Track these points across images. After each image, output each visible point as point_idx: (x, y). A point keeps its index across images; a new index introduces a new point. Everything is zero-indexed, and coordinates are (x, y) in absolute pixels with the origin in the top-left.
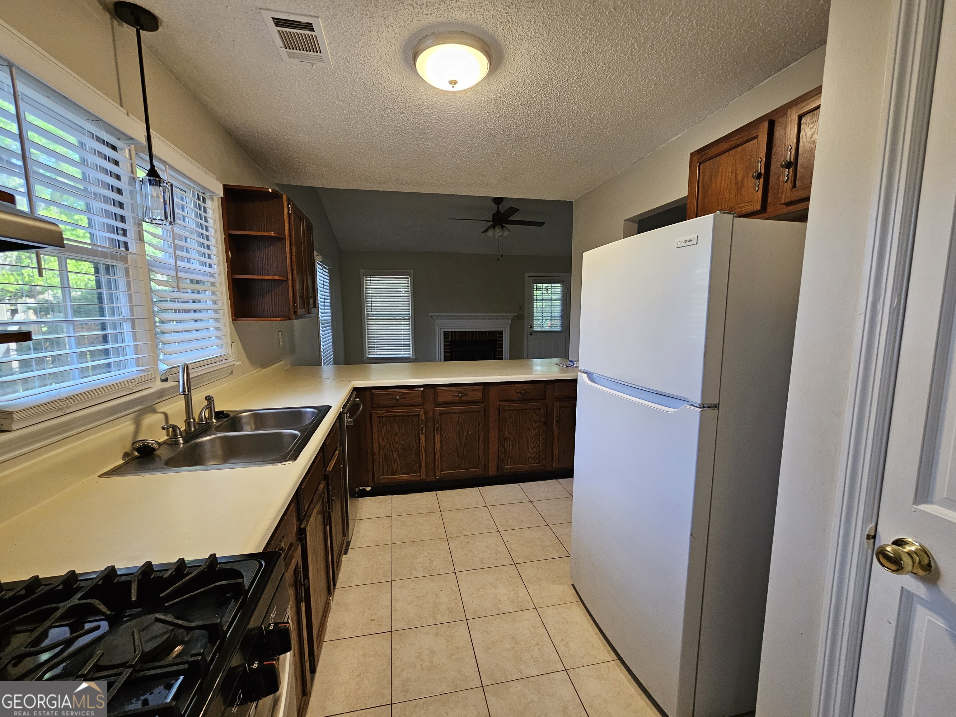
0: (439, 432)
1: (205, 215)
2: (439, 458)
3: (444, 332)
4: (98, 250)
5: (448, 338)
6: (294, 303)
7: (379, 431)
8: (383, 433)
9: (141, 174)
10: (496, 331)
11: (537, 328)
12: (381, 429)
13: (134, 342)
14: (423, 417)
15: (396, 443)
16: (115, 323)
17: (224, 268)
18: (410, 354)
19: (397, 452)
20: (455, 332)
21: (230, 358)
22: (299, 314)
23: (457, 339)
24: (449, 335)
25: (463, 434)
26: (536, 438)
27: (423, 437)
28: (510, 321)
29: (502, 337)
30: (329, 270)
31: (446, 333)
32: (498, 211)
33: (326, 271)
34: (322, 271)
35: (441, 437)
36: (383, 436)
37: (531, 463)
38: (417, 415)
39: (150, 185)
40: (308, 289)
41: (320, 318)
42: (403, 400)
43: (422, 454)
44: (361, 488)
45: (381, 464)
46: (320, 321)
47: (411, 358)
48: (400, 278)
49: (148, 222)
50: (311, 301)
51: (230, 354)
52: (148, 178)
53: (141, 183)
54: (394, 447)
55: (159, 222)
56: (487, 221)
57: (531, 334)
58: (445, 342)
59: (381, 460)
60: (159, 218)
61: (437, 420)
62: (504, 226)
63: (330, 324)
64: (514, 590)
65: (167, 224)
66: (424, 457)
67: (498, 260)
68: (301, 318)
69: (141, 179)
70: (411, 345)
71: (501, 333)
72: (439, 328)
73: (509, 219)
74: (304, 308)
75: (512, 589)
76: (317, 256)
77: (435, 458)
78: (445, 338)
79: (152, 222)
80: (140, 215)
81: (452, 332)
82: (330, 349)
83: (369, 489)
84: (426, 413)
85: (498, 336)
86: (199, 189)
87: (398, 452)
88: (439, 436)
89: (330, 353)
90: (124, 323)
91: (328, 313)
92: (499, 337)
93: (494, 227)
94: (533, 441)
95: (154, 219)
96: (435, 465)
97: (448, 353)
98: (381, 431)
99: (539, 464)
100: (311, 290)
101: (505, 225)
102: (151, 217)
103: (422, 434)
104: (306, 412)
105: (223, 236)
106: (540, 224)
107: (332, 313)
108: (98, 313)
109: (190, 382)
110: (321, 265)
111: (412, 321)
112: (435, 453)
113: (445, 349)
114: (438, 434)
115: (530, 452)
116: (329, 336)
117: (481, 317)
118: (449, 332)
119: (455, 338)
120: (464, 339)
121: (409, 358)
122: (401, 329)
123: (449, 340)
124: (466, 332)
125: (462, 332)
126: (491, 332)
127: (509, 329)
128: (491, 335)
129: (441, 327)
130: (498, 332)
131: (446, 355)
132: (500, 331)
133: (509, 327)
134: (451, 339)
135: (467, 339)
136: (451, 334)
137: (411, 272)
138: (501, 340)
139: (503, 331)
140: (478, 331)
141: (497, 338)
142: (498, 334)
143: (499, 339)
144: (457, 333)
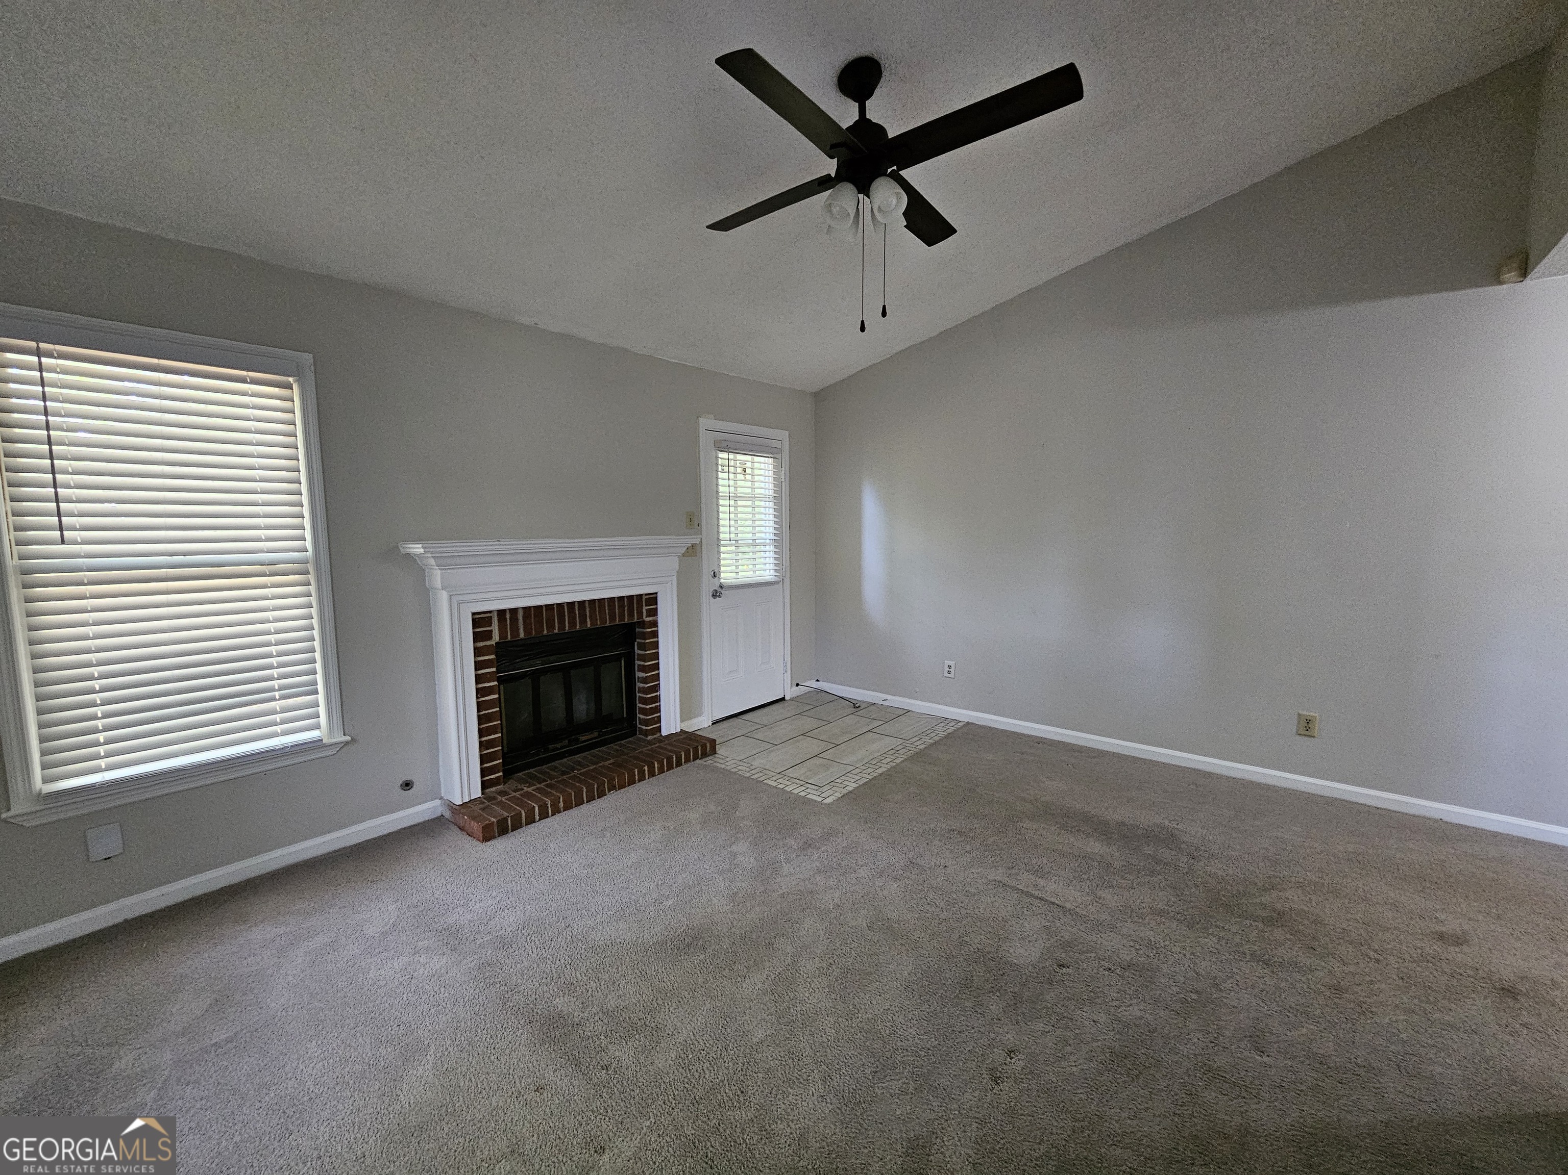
5: (488, 635)
10: (639, 596)
11: (727, 576)
18: (318, 727)
23: (522, 635)
24: (490, 624)
28: (678, 559)
29: (654, 612)
31: (480, 621)
47: (323, 739)
48: (243, 380)
57: (715, 595)
58: (477, 652)
70: (320, 687)
71: (653, 599)
72: (455, 602)
78: (477, 637)
81: (501, 613)
85: (645, 608)
92: (649, 613)
97: (490, 691)
111: (319, 589)
113: (478, 679)
117: (593, 552)
118: (490, 612)
119: (515, 630)
120: (545, 632)
121: (316, 745)
122: (269, 633)
123: (493, 642)
124: (549, 607)
125: (538, 608)
126: (626, 600)
127: (675, 583)
128: (626, 608)
129: (461, 598)
130: (644, 598)
131: (484, 699)
132: (646, 594)
133: (675, 579)
134: (500, 638)
135: (556, 631)
136: (499, 621)
137: (308, 358)
138: (654, 620)
139: (656, 593)
140: (590, 601)
141: (643, 618)
142: (644, 602)
143: (649, 619)
144: (521, 615)
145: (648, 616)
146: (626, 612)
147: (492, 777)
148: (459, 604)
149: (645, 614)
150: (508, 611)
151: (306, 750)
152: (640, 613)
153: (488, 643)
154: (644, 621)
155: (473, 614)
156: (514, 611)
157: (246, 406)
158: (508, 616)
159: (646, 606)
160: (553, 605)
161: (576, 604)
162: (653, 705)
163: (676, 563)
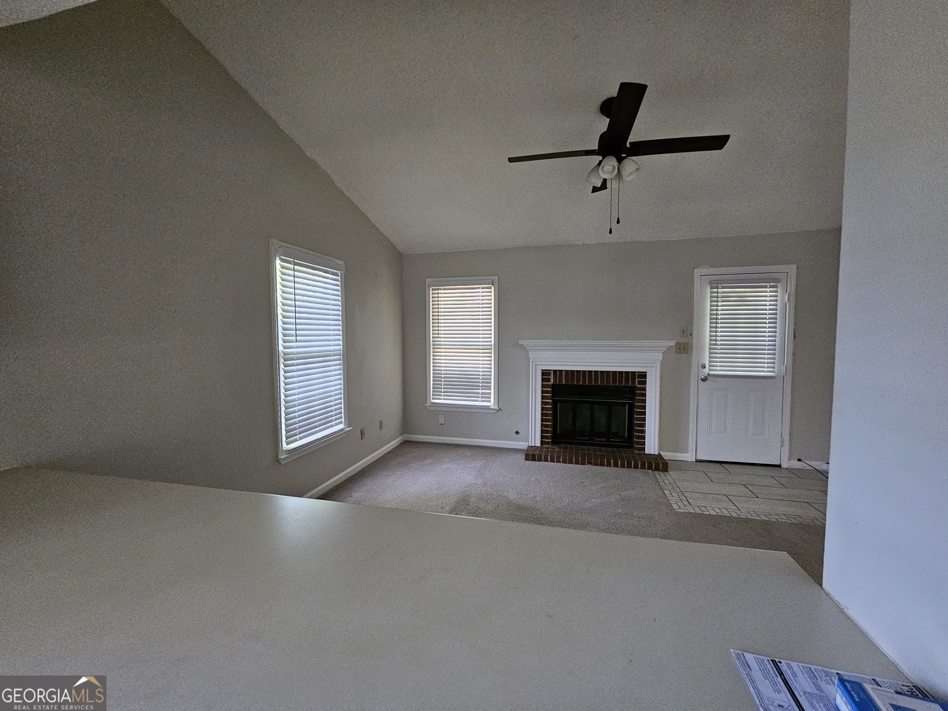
5: (549, 380)
10: (633, 373)
18: (490, 402)
23: (564, 382)
24: (550, 375)
28: (661, 354)
29: (645, 383)
31: (545, 373)
47: (492, 407)
57: (704, 379)
58: (543, 386)
67: (611, 232)
70: (492, 389)
71: (643, 375)
72: (534, 363)
78: (543, 380)
81: (555, 371)
85: (637, 380)
92: (640, 383)
97: (547, 403)
111: (494, 352)
113: (543, 398)
117: (606, 347)
118: (550, 370)
119: (561, 380)
120: (575, 383)
121: (488, 408)
122: (479, 364)
123: (550, 383)
124: (578, 372)
125: (573, 372)
126: (624, 373)
127: (659, 369)
128: (624, 378)
129: (536, 363)
130: (637, 374)
131: (545, 406)
132: (638, 372)
133: (659, 366)
134: (554, 382)
135: (581, 383)
136: (554, 375)
137: (496, 278)
138: (643, 387)
139: (646, 372)
140: (601, 371)
141: (635, 384)
142: (637, 377)
143: (639, 386)
144: (564, 373)
145: (638, 384)
146: (624, 380)
147: (547, 440)
148: (536, 365)
150: (558, 371)
151: (486, 409)
152: (634, 382)
153: (548, 383)
154: (636, 386)
155: (543, 370)
156: (561, 371)
157: (479, 296)
158: (558, 373)
159: (638, 378)
160: (580, 371)
161: (593, 373)
162: (640, 434)
163: (660, 356)
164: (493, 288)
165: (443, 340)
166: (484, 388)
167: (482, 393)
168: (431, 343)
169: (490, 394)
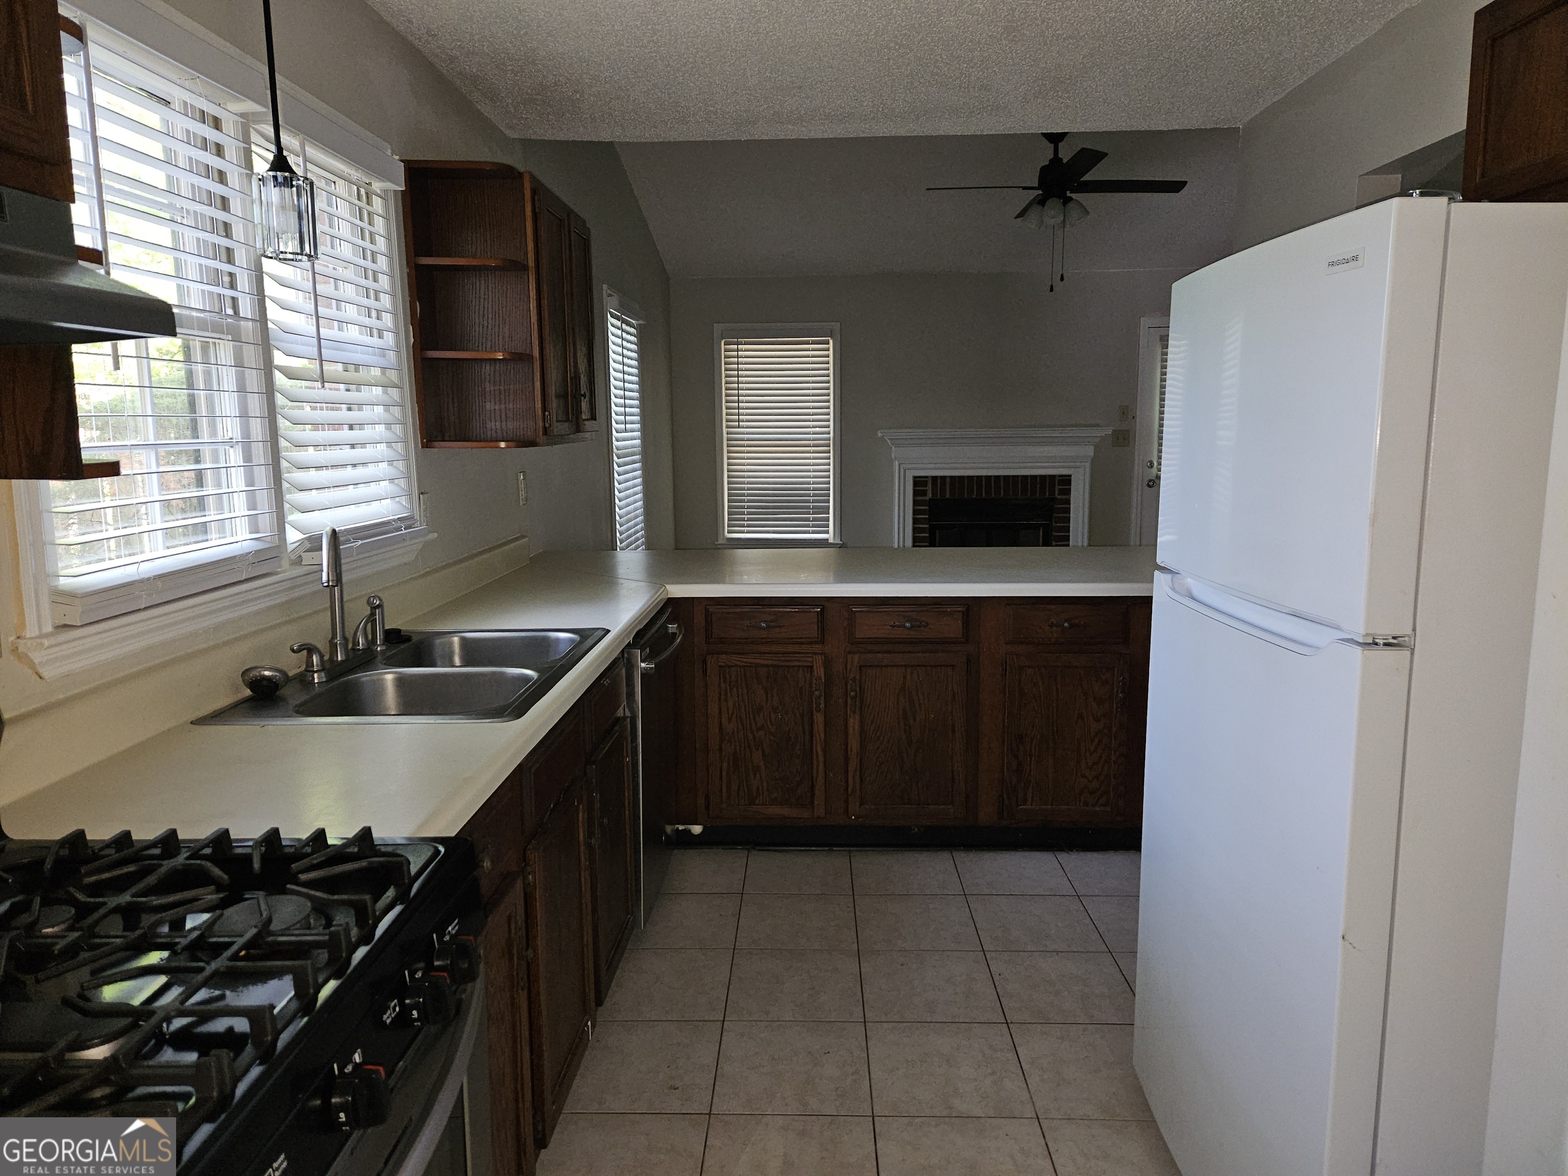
0: (858, 710)
1: (371, 228)
2: (855, 771)
3: (915, 477)
4: (192, 317)
5: (924, 493)
6: (544, 409)
7: (723, 697)
8: (731, 704)
9: (261, 166)
10: (1052, 477)
12: (726, 695)
13: (246, 486)
14: (820, 671)
15: (759, 729)
16: (217, 450)
17: (407, 338)
19: (760, 751)
20: (943, 478)
21: (416, 525)
22: (555, 433)
23: (948, 496)
24: (926, 486)
25: (915, 720)
26: (1100, 742)
27: (819, 718)
28: (1092, 448)
29: (1068, 492)
30: (639, 328)
31: (919, 482)
32: (1056, 160)
33: (632, 330)
34: (619, 332)
35: (862, 722)
36: (730, 712)
37: (1086, 804)
38: (808, 667)
39: (275, 186)
40: (576, 378)
41: (615, 443)
42: (777, 630)
43: (818, 761)
44: (681, 828)
45: (724, 774)
46: (615, 450)
47: (831, 541)
48: (808, 343)
49: (271, 258)
50: (584, 405)
51: (417, 517)
52: (271, 173)
53: (261, 183)
54: (754, 737)
55: (291, 256)
56: (1025, 188)
57: (1151, 484)
58: (915, 503)
59: (725, 765)
60: (290, 250)
61: (854, 680)
62: (1071, 199)
63: (637, 457)
64: (993, 1073)
65: (304, 260)
66: (821, 767)
67: (1052, 290)
68: (561, 443)
69: (260, 177)
70: (831, 510)
71: (1066, 481)
72: (903, 467)
73: (1085, 178)
74: (567, 420)
75: (990, 1071)
76: (610, 295)
77: (847, 771)
78: (916, 493)
79: (279, 257)
80: (259, 245)
81: (934, 478)
82: (637, 517)
83: (697, 829)
84: (827, 664)
85: (1057, 488)
86: (359, 176)
87: (763, 751)
88: (857, 717)
89: (636, 525)
90: (231, 450)
91: (632, 431)
92: (1062, 492)
93: (1041, 202)
94: (1092, 748)
95: (282, 252)
96: (847, 788)
97: (923, 530)
98: (726, 700)
99: (1109, 809)
100: (583, 379)
101: (1074, 196)
102: (277, 248)
103: (818, 711)
104: (557, 640)
105: (406, 270)
106: (1176, 187)
107: (644, 430)
108: (188, 433)
109: (340, 565)
110: (618, 318)
111: (834, 450)
112: (847, 759)
113: (915, 521)
114: (854, 713)
115: (1084, 776)
116: (635, 486)
118: (926, 477)
119: (943, 492)
120: (966, 496)
121: (826, 542)
122: (809, 471)
123: (927, 498)
124: (970, 478)
125: (961, 478)
126: (1038, 479)
127: (1088, 470)
128: (1038, 486)
129: (905, 466)
130: (1057, 479)
131: (918, 535)
132: (1060, 476)
133: (1088, 465)
134: (933, 496)
135: (974, 496)
136: (933, 484)
137: (836, 326)
138: (1068, 499)
139: (1070, 476)
140: (1004, 477)
141: (1054, 495)
142: (1057, 482)
143: (1059, 497)
144: (948, 480)
145: (1061, 494)
146: (1038, 489)
148: (904, 470)
149: (1057, 492)
150: (939, 478)
151: (820, 544)
152: (1052, 491)
153: (923, 498)
154: (1056, 498)
157: (808, 357)
158: (939, 481)
159: (1058, 485)
160: (974, 477)
161: (993, 479)
163: (1090, 451)
164: (831, 342)
165: (744, 432)
166: (818, 510)
167: (814, 520)
168: (725, 436)
169: (828, 519)
